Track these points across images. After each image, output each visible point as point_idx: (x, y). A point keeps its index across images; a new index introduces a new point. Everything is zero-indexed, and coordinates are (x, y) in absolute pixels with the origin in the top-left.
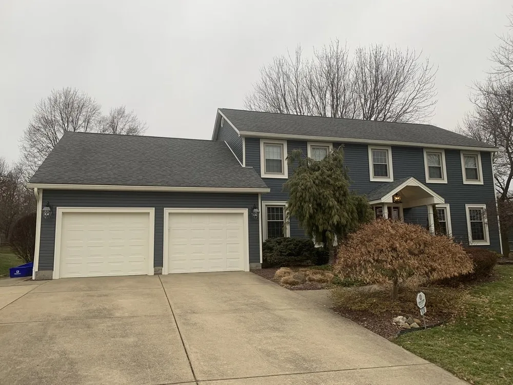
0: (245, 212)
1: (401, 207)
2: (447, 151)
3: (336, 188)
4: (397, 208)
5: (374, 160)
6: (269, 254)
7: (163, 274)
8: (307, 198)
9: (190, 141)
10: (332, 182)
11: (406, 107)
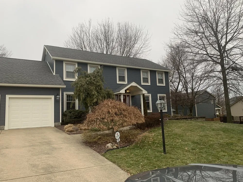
0: (53, 97)
1: (130, 95)
2: (151, 71)
3: (97, 86)
4: (128, 96)
5: (119, 74)
6: (65, 118)
7: (5, 129)
8: (82, 91)
9: (27, 61)
10: (95, 83)
11: (138, 51)
